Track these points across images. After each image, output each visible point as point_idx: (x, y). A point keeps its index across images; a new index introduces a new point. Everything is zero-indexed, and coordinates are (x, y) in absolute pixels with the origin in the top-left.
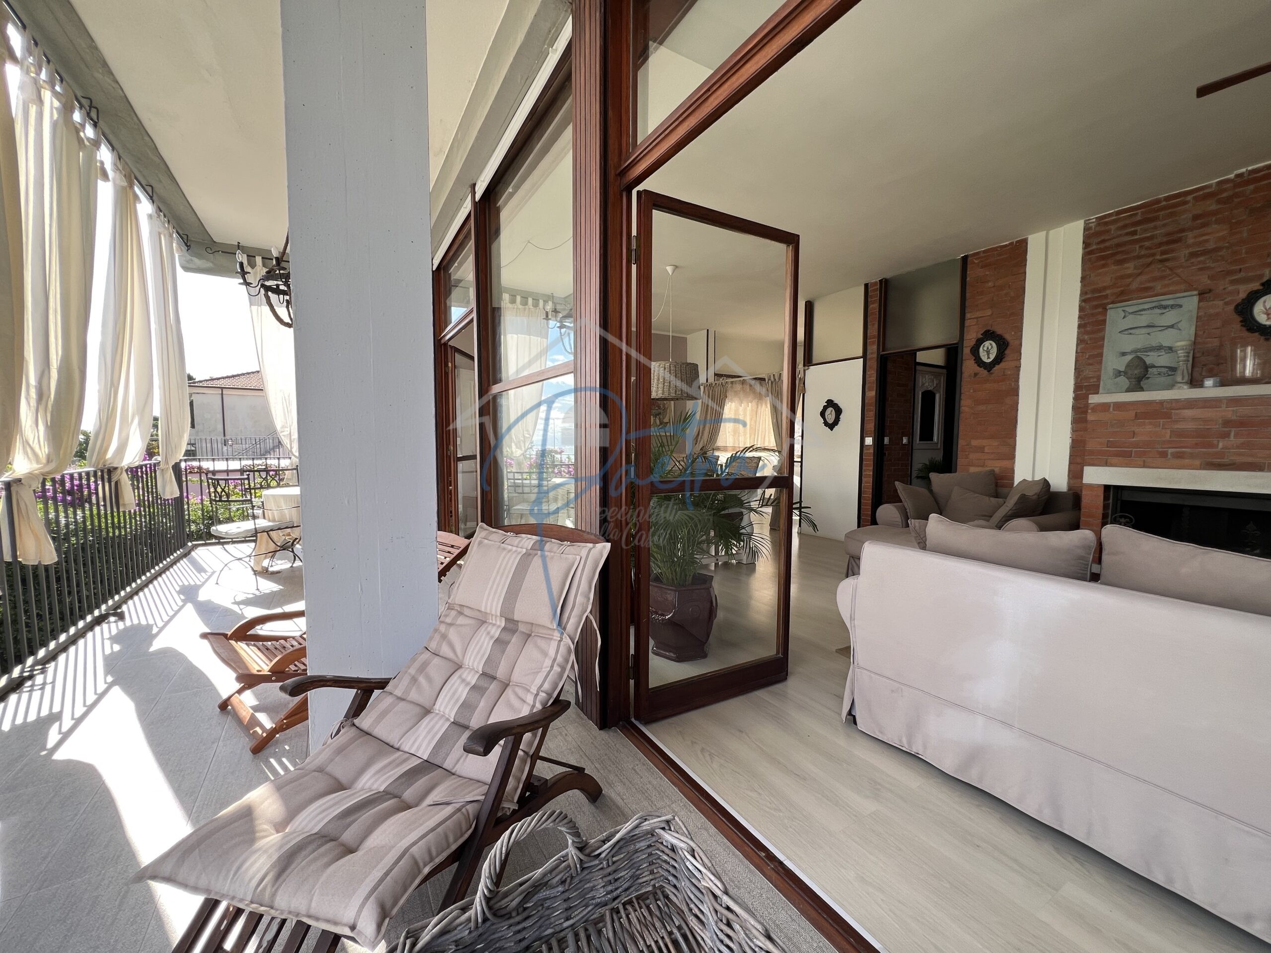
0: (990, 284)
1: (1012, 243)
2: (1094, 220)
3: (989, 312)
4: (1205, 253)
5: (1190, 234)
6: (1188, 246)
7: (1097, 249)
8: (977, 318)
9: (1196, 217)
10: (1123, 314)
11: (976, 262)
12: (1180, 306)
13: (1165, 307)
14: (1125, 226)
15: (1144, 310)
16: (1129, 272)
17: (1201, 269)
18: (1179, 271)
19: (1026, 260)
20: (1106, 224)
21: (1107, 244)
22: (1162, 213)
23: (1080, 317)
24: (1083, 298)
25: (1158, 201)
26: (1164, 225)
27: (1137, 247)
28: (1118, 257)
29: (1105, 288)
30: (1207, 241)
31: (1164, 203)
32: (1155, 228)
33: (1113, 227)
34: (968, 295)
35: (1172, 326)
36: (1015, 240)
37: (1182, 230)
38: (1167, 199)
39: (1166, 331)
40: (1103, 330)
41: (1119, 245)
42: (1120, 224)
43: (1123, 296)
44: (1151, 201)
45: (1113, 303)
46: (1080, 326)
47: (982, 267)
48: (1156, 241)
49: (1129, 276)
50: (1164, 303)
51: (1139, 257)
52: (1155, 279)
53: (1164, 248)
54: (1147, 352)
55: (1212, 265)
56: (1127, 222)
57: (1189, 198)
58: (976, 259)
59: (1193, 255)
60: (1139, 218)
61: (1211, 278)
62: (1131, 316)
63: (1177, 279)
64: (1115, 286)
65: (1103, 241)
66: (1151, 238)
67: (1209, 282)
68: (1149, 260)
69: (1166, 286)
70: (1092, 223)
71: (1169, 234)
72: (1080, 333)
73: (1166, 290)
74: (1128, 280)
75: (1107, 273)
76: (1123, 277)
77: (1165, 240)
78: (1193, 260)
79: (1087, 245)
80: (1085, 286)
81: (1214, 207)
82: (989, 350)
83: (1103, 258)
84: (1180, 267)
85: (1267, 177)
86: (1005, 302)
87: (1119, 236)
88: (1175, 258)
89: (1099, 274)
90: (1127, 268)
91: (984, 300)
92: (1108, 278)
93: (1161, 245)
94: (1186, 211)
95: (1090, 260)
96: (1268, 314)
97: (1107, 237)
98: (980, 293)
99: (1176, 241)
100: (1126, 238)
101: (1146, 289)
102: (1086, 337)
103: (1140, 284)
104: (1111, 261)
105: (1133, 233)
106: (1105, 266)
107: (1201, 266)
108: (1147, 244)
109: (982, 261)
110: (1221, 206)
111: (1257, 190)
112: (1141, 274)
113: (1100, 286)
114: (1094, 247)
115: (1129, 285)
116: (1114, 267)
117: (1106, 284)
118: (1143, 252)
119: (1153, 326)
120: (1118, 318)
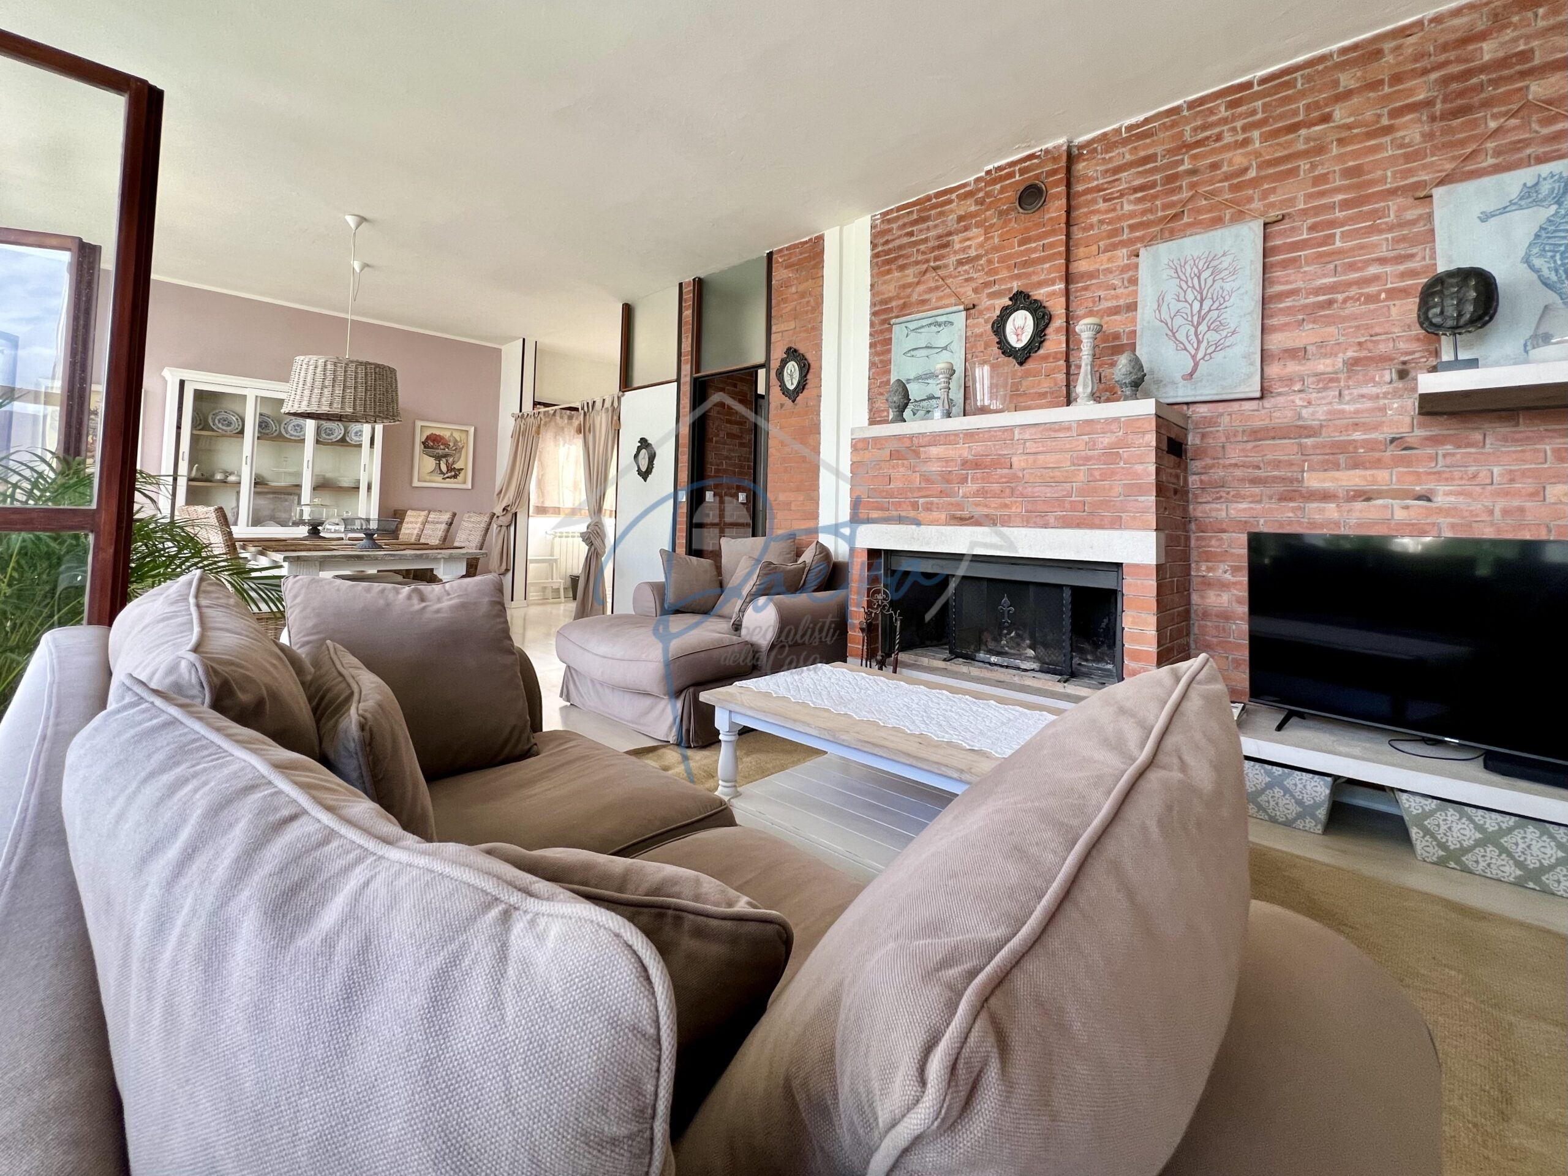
0: (794, 289)
1: (810, 240)
2: (879, 216)
3: (792, 325)
4: (969, 260)
5: (956, 238)
6: (955, 252)
7: (882, 251)
8: (782, 332)
9: (960, 219)
10: (906, 332)
11: (779, 260)
12: (951, 323)
13: (938, 324)
14: (904, 226)
15: (923, 327)
16: (909, 280)
17: (967, 280)
18: (949, 281)
19: (823, 261)
20: (889, 221)
21: (891, 246)
22: (933, 212)
23: (871, 335)
24: (873, 310)
25: (928, 198)
26: (936, 226)
27: (915, 250)
28: (901, 262)
29: (891, 299)
30: (969, 247)
31: (934, 201)
32: (928, 229)
33: (895, 226)
34: (773, 302)
35: (945, 348)
36: (813, 236)
37: (950, 234)
38: (938, 195)
39: (941, 354)
40: (889, 351)
41: (901, 247)
42: (900, 223)
43: (905, 308)
44: (922, 198)
45: (897, 317)
46: (872, 345)
47: (786, 267)
48: (930, 244)
49: (910, 285)
50: (938, 320)
51: (917, 263)
52: (931, 290)
53: (936, 253)
54: (927, 379)
55: (975, 276)
56: (906, 220)
57: (954, 196)
58: (781, 257)
59: (960, 263)
60: (915, 216)
61: (976, 291)
62: (912, 334)
63: (948, 290)
64: (898, 297)
65: (887, 242)
66: (926, 240)
67: (973, 296)
68: (925, 266)
69: (939, 299)
70: (878, 219)
71: (940, 237)
72: (871, 354)
73: (940, 304)
74: (909, 290)
75: (891, 280)
76: (904, 287)
77: (937, 243)
78: (960, 269)
79: (874, 245)
80: (873, 295)
81: (973, 208)
82: (792, 374)
83: (888, 262)
84: (950, 276)
85: (1011, 175)
86: (807, 312)
87: (900, 237)
88: (946, 266)
89: (885, 283)
90: (907, 276)
91: (788, 310)
92: (892, 287)
93: (933, 249)
94: (952, 211)
95: (877, 264)
96: (1018, 335)
97: (890, 238)
98: (785, 301)
99: (946, 245)
100: (906, 240)
101: (923, 302)
102: (877, 359)
103: (920, 295)
104: (893, 266)
105: (911, 234)
106: (889, 272)
107: (966, 276)
108: (922, 247)
109: (784, 261)
110: (978, 207)
111: (1003, 190)
112: (918, 283)
113: (886, 296)
114: (880, 249)
115: (909, 296)
116: (897, 274)
117: (890, 294)
118: (920, 258)
119: (931, 348)
120: (902, 336)
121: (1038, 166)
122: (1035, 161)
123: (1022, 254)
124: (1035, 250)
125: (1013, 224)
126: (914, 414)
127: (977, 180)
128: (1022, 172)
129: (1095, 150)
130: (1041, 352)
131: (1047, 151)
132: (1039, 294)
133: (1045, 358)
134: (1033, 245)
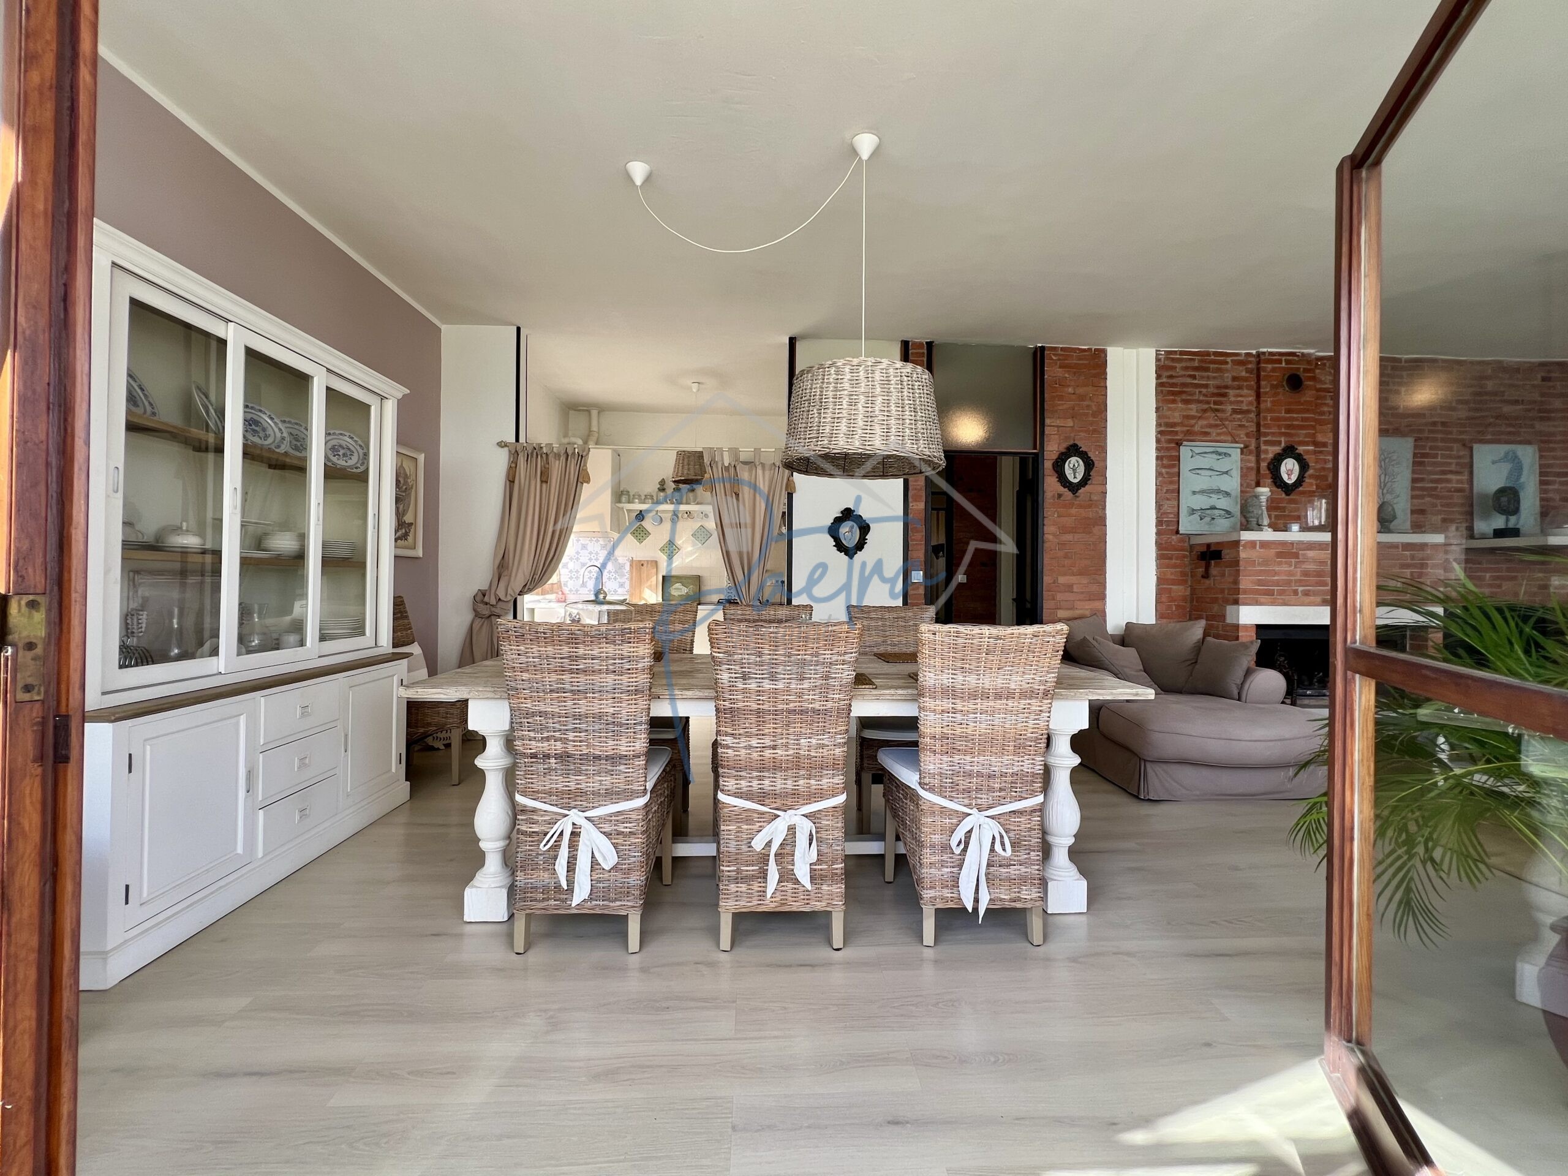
0: (1070, 390)
1: (1090, 350)
2: (1163, 353)
3: (1070, 423)
4: (1241, 412)
5: (1231, 392)
6: (1232, 403)
7: (1167, 383)
8: (1058, 427)
9: (1234, 379)
10: (1191, 454)
11: (1054, 358)
12: (1229, 455)
13: (1220, 454)
14: (1186, 368)
15: (1205, 453)
16: (1193, 413)
17: (1239, 426)
18: (1228, 423)
19: (1106, 374)
20: (1173, 360)
21: (1174, 381)
23: (1157, 449)
24: (1159, 429)
25: (1208, 354)
26: (1214, 378)
27: (1197, 391)
28: (1184, 397)
29: (1174, 424)
30: (1242, 402)
31: (1213, 357)
32: (1207, 378)
33: (1178, 365)
34: (1046, 395)
35: (1226, 473)
36: (1094, 348)
37: (1226, 387)
38: (1216, 354)
39: (1222, 476)
41: (1184, 385)
42: (1184, 364)
43: (1191, 435)
44: (1204, 351)
46: (1157, 458)
47: (1060, 367)
48: (1210, 390)
49: (1193, 417)
50: (1220, 450)
51: (1199, 402)
52: (1211, 426)
53: (1213, 398)
54: (1210, 493)
55: (1247, 424)
56: (1188, 364)
57: (1229, 359)
58: (1054, 354)
59: (1235, 411)
60: (1196, 364)
61: (1247, 435)
62: (1197, 456)
63: (1227, 430)
64: (1182, 424)
65: (1171, 377)
66: (1206, 386)
67: (1245, 439)
68: (1206, 406)
69: (1219, 434)
70: (1161, 354)
71: (1218, 387)
72: (1157, 466)
73: (1218, 438)
74: (1193, 422)
75: (1175, 409)
76: (1188, 417)
77: (1216, 391)
78: (1234, 416)
79: (1158, 377)
80: (1159, 417)
81: (1244, 374)
82: (1074, 469)
83: (1173, 393)
84: (1226, 419)
85: (1280, 362)
86: (1086, 415)
87: (1182, 376)
88: (1223, 411)
89: (1170, 409)
90: (1191, 410)
91: (1065, 407)
92: (1177, 414)
93: (1214, 395)
94: (1227, 371)
95: (1162, 391)
96: (1288, 475)
97: (1174, 374)
98: (1061, 398)
99: (1224, 395)
100: (1189, 380)
101: (1206, 434)
102: (1164, 470)
103: (1201, 427)
104: (1178, 399)
105: (1194, 377)
106: (1174, 401)
107: (1239, 423)
108: (1204, 390)
109: (1059, 360)
110: (1247, 375)
111: (1274, 370)
112: (1200, 418)
113: (1171, 421)
114: (1164, 380)
115: (1193, 426)
116: (1180, 405)
117: (1175, 420)
118: (1201, 398)
119: (1212, 470)
120: (1189, 456)
121: (1297, 362)
122: (1295, 358)
123: (1285, 419)
124: (1296, 419)
125: (1281, 397)
127: (1248, 354)
128: (1288, 362)
129: (1324, 365)
130: (1301, 489)
131: (1303, 354)
132: (1301, 449)
133: (1303, 493)
134: (1295, 415)
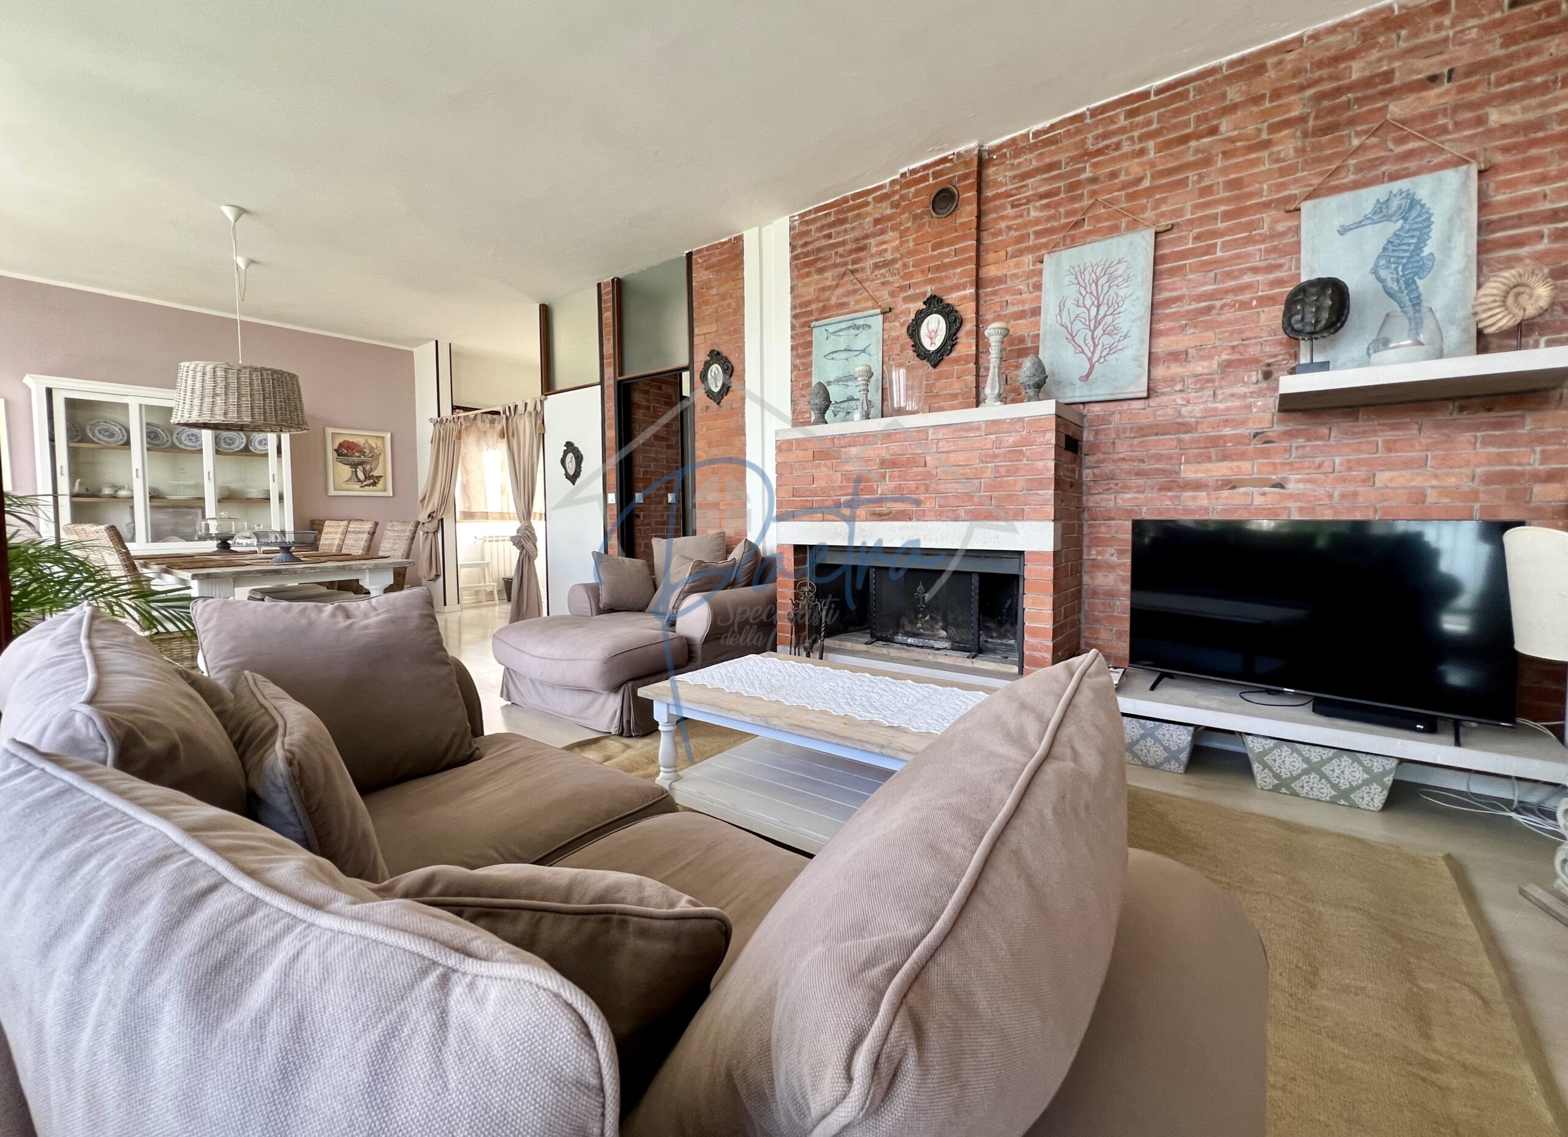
0: (714, 291)
1: (730, 239)
2: (797, 218)
3: (714, 327)
4: (886, 264)
5: (873, 241)
6: (872, 256)
7: (801, 253)
8: (705, 335)
9: (877, 222)
10: (825, 335)
11: (699, 261)
12: (869, 327)
13: (857, 328)
14: (822, 228)
15: (842, 330)
16: (828, 283)
17: (883, 284)
18: (866, 285)
19: (743, 262)
20: (807, 223)
21: (809, 248)
22: (850, 214)
23: (792, 338)
24: (793, 314)
25: (845, 200)
26: (853, 229)
27: (833, 253)
28: (820, 265)
29: (810, 302)
30: (885, 250)
31: (851, 203)
32: (846, 231)
33: (813, 227)
34: (695, 304)
35: (864, 351)
36: (732, 237)
37: (867, 237)
39: (860, 357)
40: (810, 353)
41: (819, 250)
42: (818, 224)
43: (825, 311)
44: (842, 199)
45: (817, 320)
46: (793, 348)
47: (706, 269)
48: (848, 247)
49: (828, 288)
50: (857, 323)
51: (835, 266)
52: (848, 294)
53: (854, 256)
54: (846, 381)
55: (891, 279)
56: (824, 222)
57: (870, 198)
58: (700, 257)
59: (877, 266)
60: (833, 218)
61: (892, 294)
63: (865, 294)
64: (818, 300)
65: (806, 244)
66: (843, 243)
67: (890, 300)
68: (843, 269)
69: (857, 302)
70: (796, 220)
71: (857, 240)
72: (792, 356)
73: (858, 307)
74: (828, 293)
75: (810, 283)
76: (823, 289)
77: (854, 246)
78: (876, 272)
79: (793, 247)
80: (794, 298)
81: (889, 211)
82: (716, 376)
83: (807, 264)
84: (867, 280)
85: (925, 178)
86: (728, 314)
87: (818, 239)
88: (863, 270)
89: (805, 285)
90: (826, 279)
91: (709, 312)
92: (811, 290)
93: (851, 252)
94: (868, 214)
95: (796, 266)
96: (931, 339)
97: (809, 239)
98: (706, 303)
99: (863, 249)
100: (824, 242)
101: (842, 305)
102: (798, 361)
103: (838, 298)
104: (813, 269)
105: (829, 236)
106: (808, 274)
107: (883, 280)
108: (840, 250)
109: (705, 261)
110: (894, 210)
111: (917, 194)
112: (837, 286)
113: (806, 299)
114: (799, 251)
115: (828, 299)
116: (816, 277)
117: (810, 297)
118: (838, 260)
119: (849, 350)
120: (824, 338)
121: (950, 170)
122: (948, 165)
123: (933, 258)
124: (947, 255)
125: (927, 228)
126: (835, 415)
127: (893, 182)
128: (936, 175)
129: (1004, 155)
130: (953, 355)
131: (959, 155)
132: (951, 298)
133: (957, 361)
134: (946, 250)
